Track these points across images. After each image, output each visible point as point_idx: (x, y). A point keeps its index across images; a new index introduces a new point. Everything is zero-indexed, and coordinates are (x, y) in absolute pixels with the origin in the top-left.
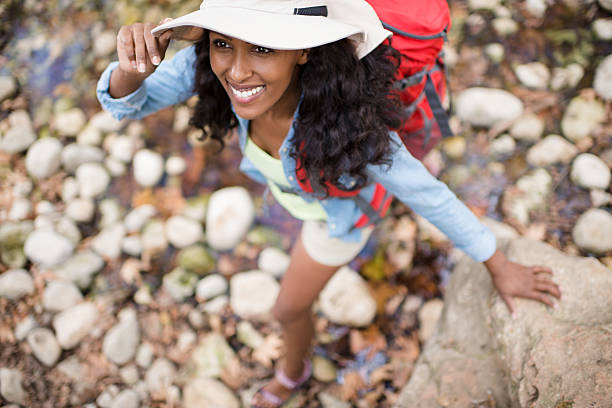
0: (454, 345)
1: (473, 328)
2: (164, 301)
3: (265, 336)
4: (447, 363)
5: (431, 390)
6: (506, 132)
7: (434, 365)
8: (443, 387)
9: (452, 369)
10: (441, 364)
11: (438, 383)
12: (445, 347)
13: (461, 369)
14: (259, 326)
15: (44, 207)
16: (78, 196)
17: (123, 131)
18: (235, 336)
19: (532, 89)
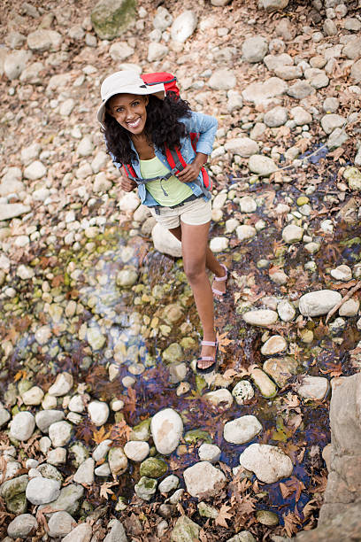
0: (346, 452)
1: (354, 437)
2: (137, 504)
3: (218, 507)
4: (346, 465)
5: (342, 485)
6: (337, 315)
7: (338, 470)
8: (348, 480)
9: (350, 467)
10: (342, 467)
11: (345, 479)
12: (341, 456)
13: (356, 465)
14: (212, 501)
15: (29, 462)
16: (53, 447)
17: (72, 392)
18: (197, 513)
19: (344, 282)
